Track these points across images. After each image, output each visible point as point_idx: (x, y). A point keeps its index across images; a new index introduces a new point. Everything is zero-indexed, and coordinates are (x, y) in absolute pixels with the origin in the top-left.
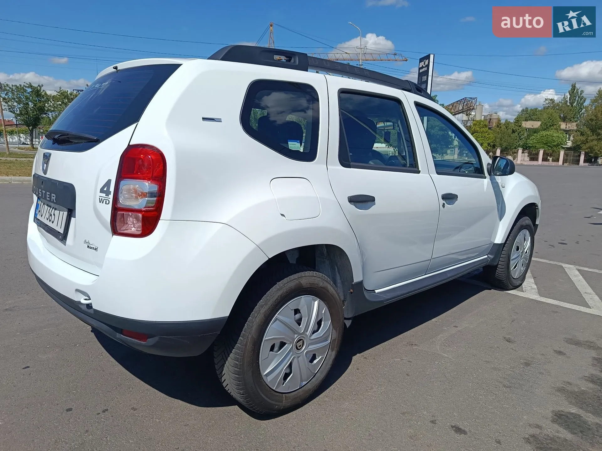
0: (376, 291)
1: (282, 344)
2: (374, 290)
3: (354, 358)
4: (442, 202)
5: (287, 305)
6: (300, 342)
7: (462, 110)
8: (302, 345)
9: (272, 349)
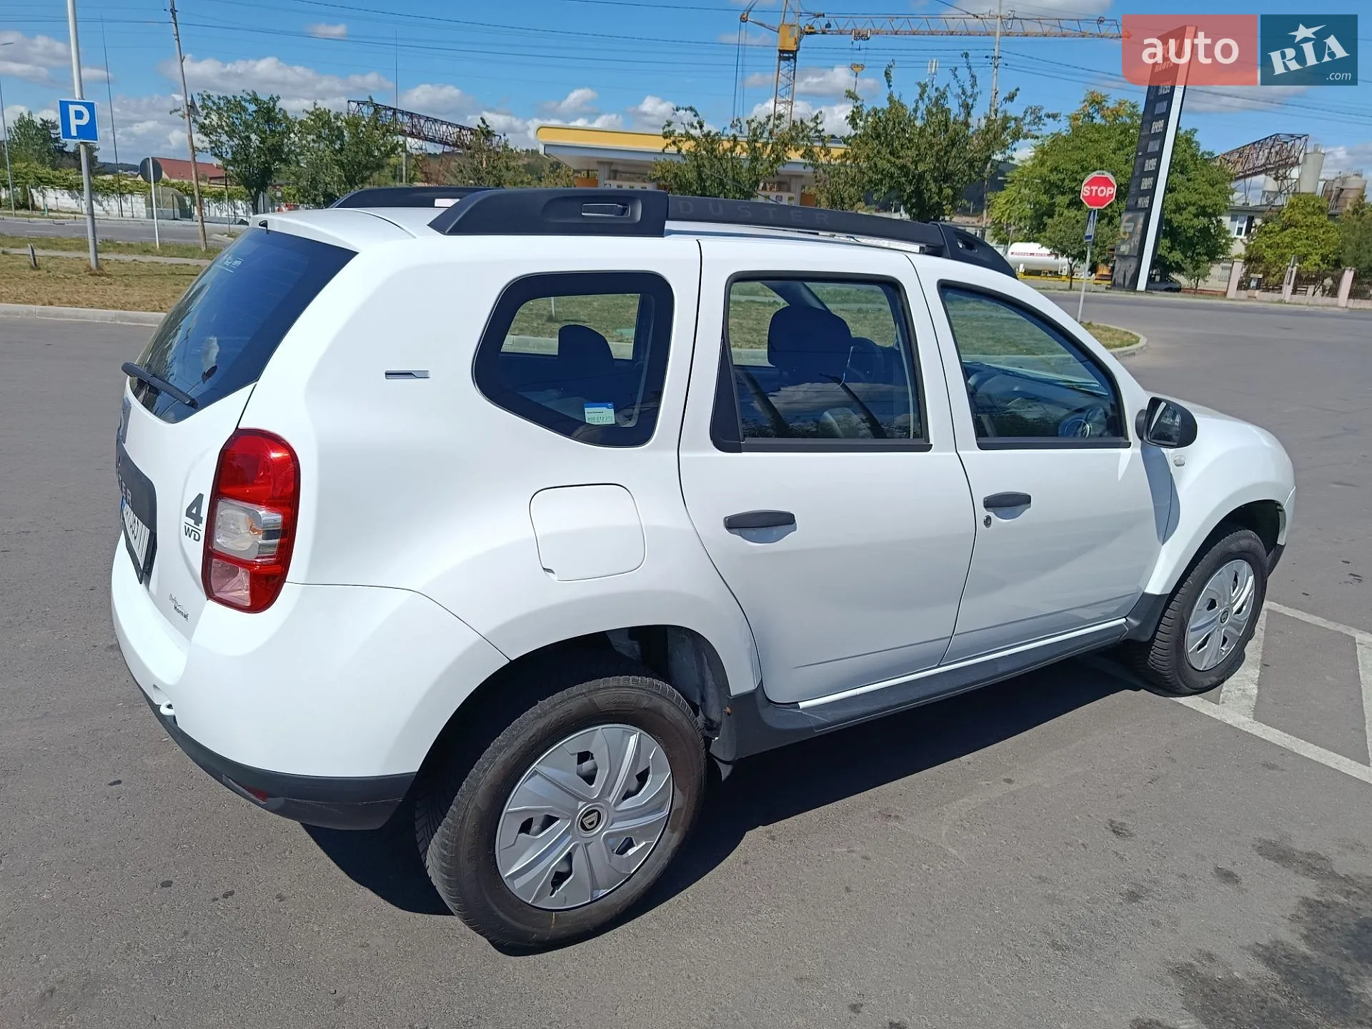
0: (802, 705)
1: (550, 820)
2: (797, 702)
3: (749, 834)
4: (983, 513)
5: (562, 745)
6: (593, 815)
7: (1264, 165)
8: (595, 823)
9: (526, 827)
